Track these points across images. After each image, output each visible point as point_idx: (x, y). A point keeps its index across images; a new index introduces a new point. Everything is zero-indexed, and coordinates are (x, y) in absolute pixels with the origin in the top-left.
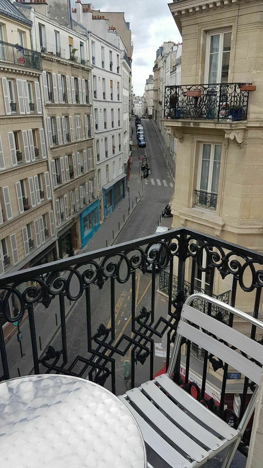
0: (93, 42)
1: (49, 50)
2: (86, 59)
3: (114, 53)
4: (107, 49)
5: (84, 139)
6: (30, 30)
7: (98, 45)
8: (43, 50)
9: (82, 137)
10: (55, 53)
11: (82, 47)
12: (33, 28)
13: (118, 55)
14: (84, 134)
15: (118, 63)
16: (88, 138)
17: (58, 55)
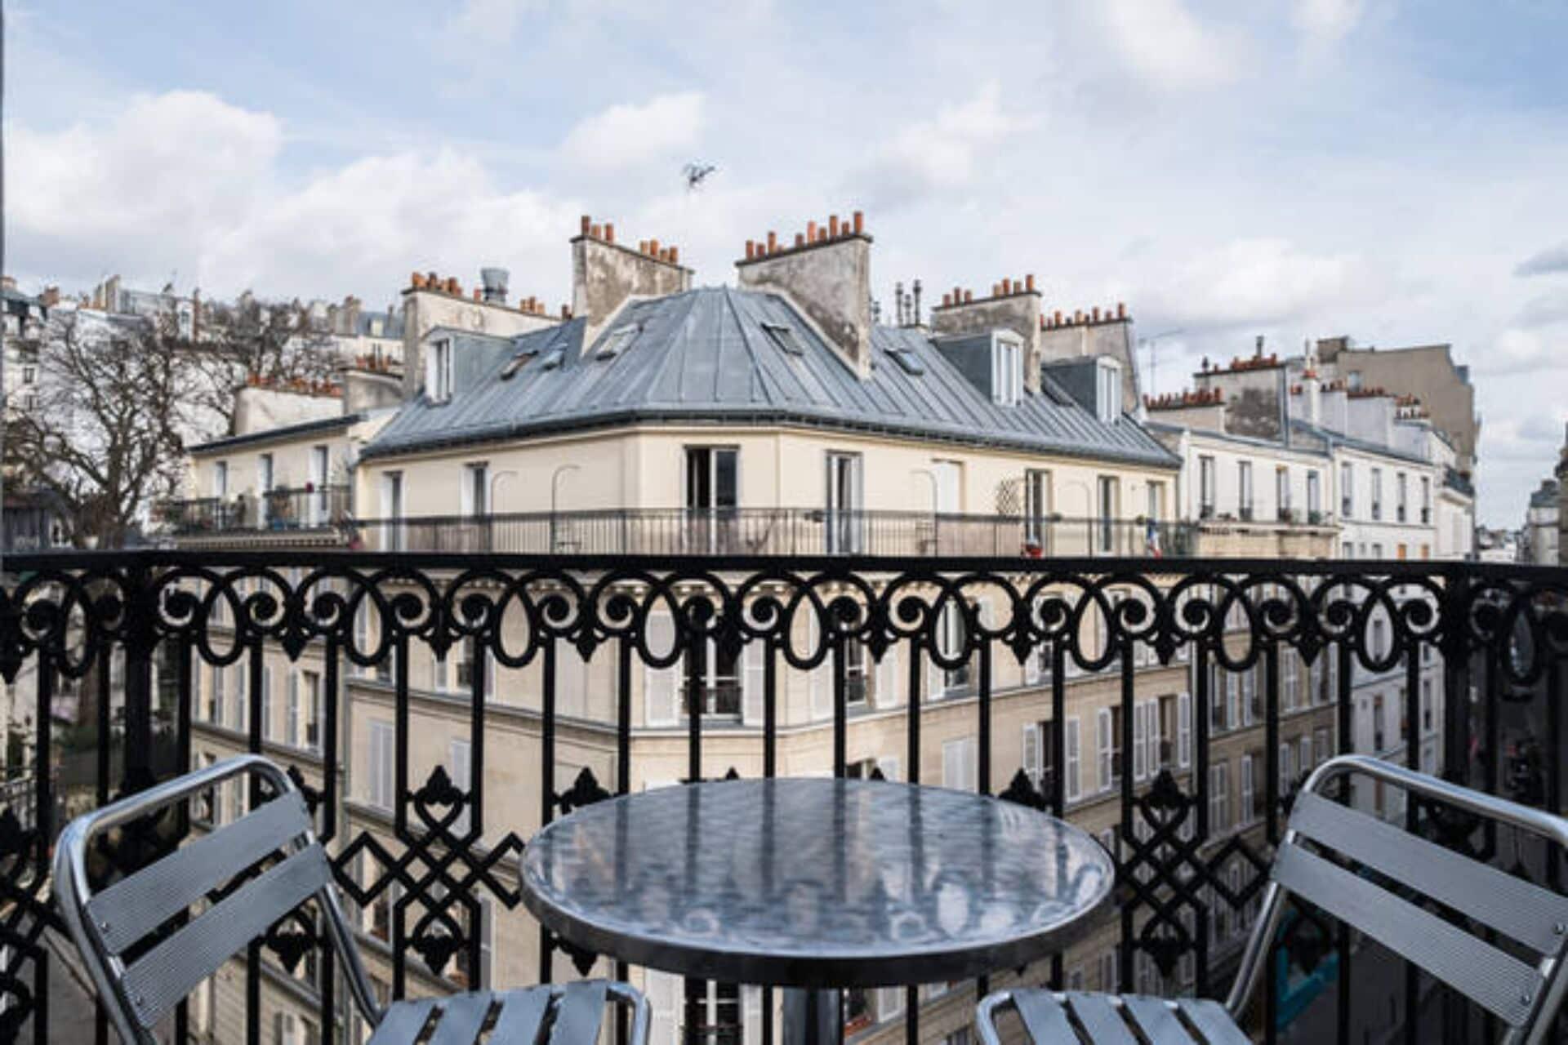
0: (1345, 464)
1: (1220, 509)
2: (1323, 507)
3: (1414, 475)
4: (1389, 470)
5: (1306, 707)
6: (1177, 477)
7: (1362, 466)
8: (1206, 512)
9: (1299, 702)
10: (1236, 514)
11: (1313, 481)
12: (1184, 474)
13: (1425, 480)
14: (1305, 694)
15: (1426, 496)
16: (1317, 704)
17: (1246, 514)
